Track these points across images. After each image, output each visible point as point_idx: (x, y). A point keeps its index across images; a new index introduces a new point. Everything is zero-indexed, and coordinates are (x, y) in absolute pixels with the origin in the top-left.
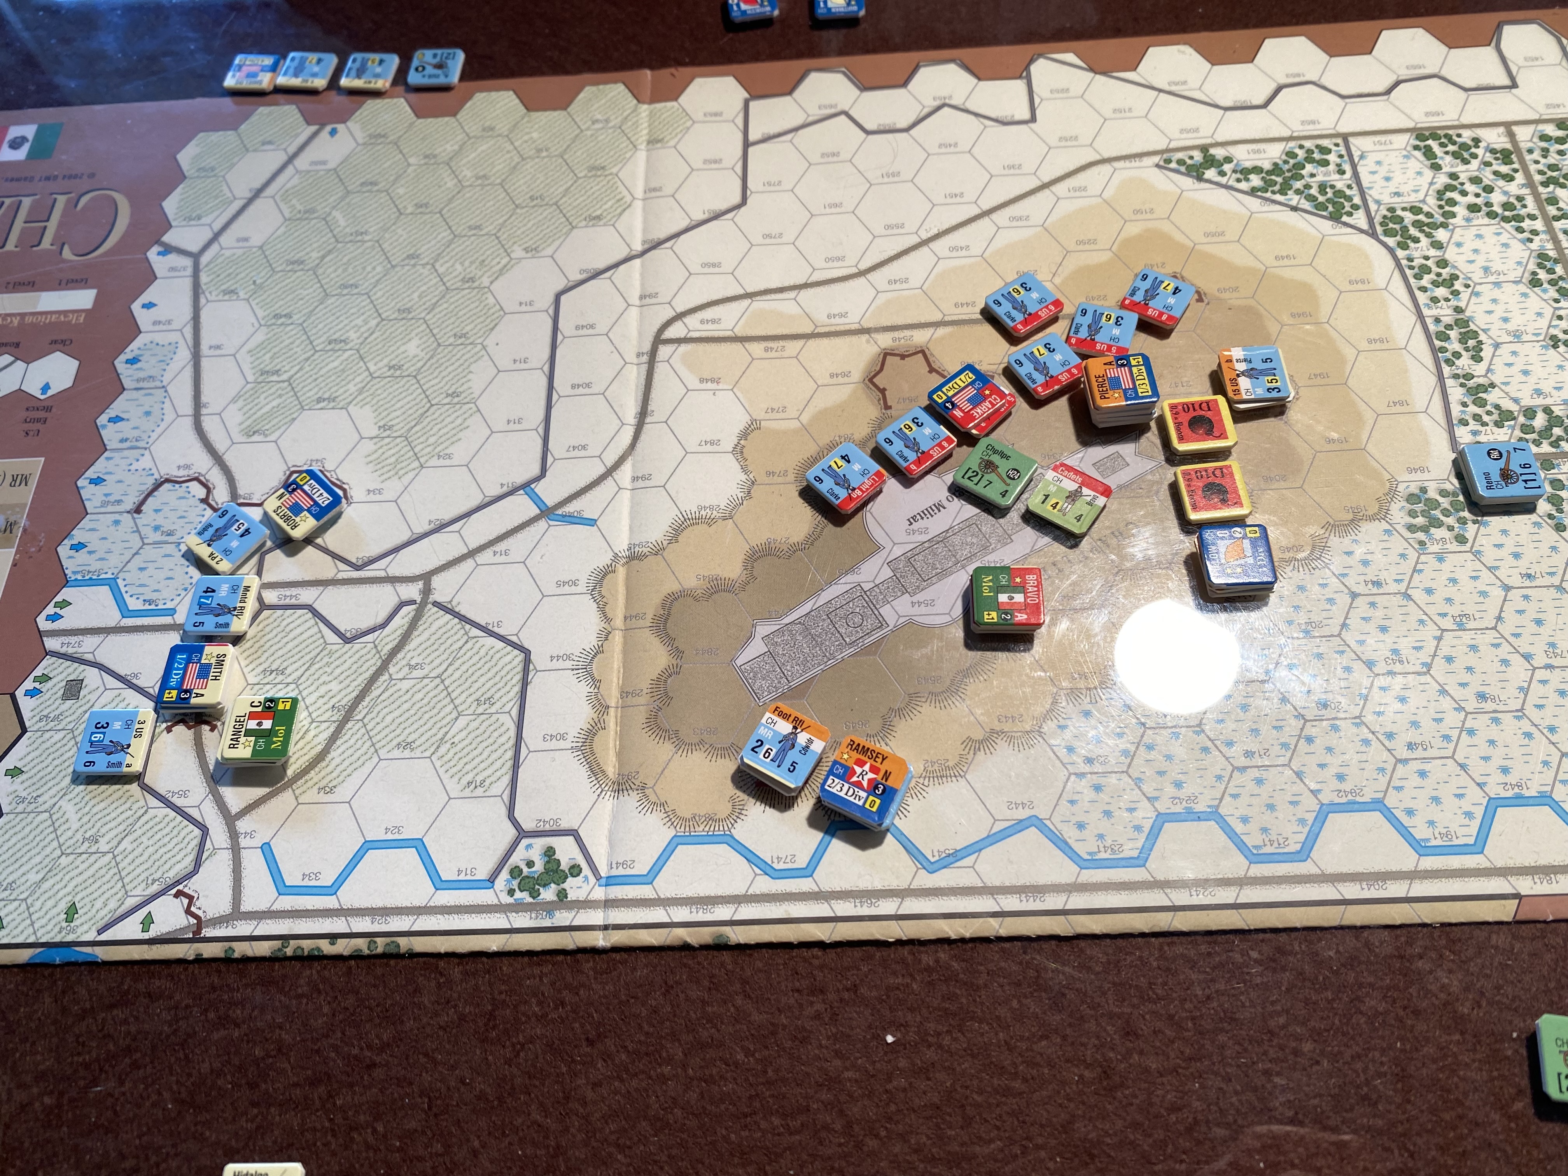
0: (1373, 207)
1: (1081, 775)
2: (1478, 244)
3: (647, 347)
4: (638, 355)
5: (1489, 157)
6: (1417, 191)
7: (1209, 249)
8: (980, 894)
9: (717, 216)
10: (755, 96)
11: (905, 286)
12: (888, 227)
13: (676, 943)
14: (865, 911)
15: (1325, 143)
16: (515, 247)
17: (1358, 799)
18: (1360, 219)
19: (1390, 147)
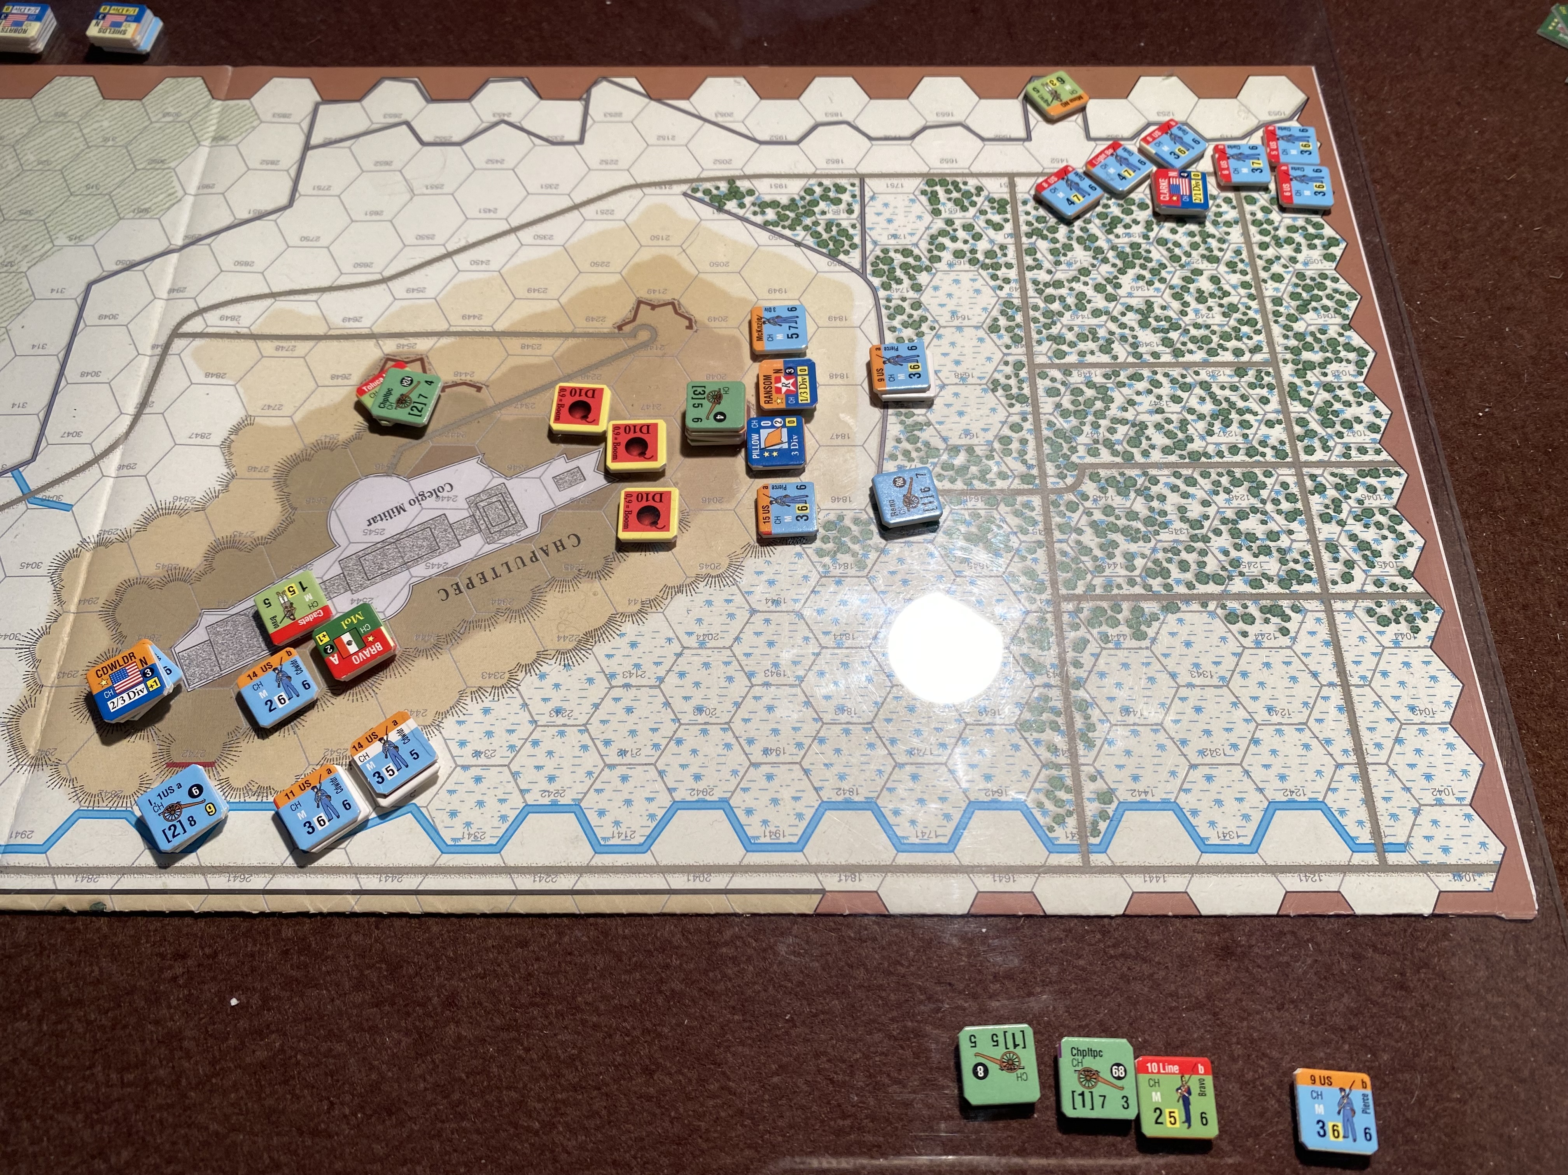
0: (869, 246)
1: (465, 768)
2: (953, 289)
3: (163, 340)
4: (154, 347)
5: (986, 206)
6: (912, 234)
7: (709, 278)
8: (345, 873)
9: (261, 216)
10: (327, 100)
11: (421, 295)
12: (420, 237)
13: (56, 908)
14: (237, 885)
15: (844, 182)
16: (60, 234)
17: (708, 798)
18: (854, 259)
19: (900, 190)
